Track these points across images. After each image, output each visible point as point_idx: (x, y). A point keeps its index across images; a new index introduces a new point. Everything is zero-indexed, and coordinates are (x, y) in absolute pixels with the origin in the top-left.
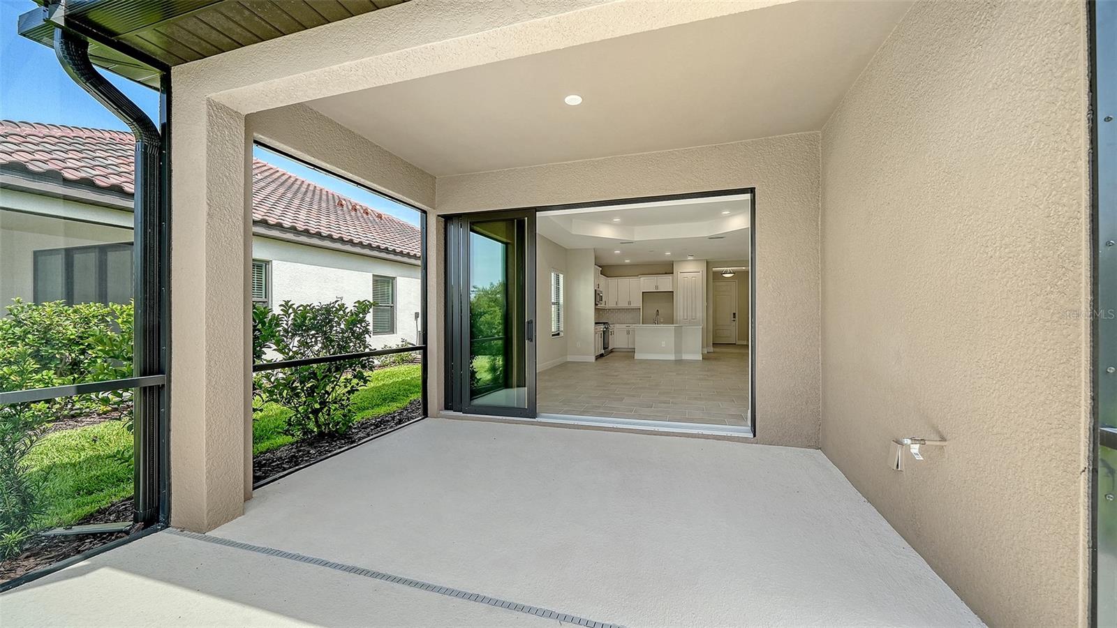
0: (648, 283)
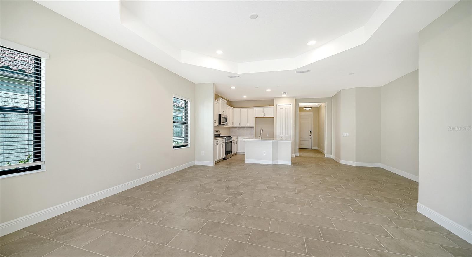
0: (258, 112)
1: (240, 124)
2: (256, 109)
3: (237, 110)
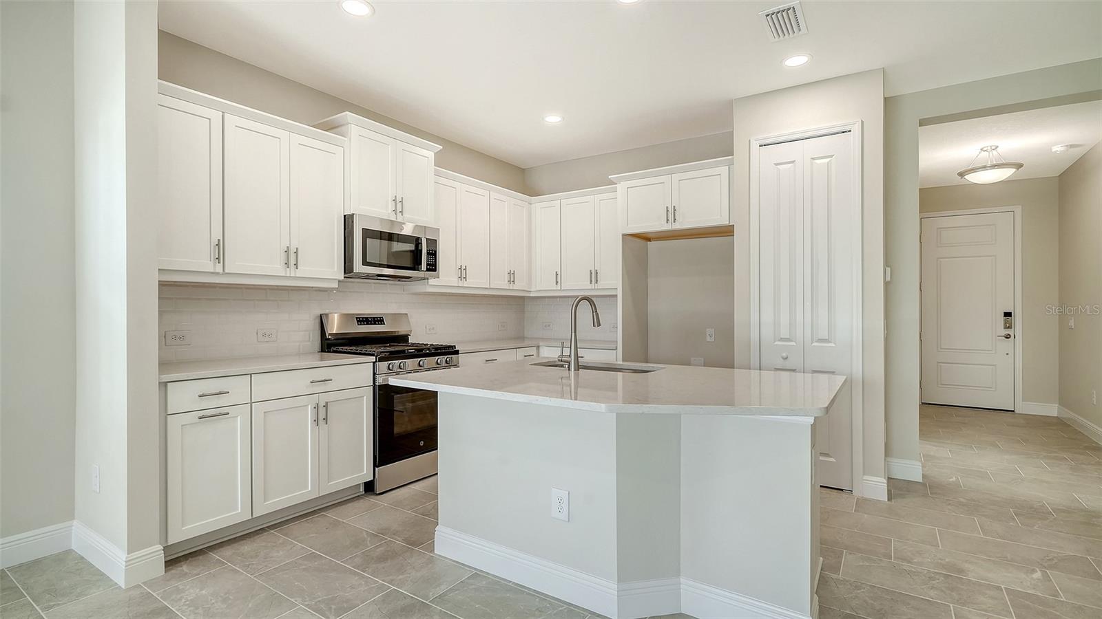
1: (559, 280)
2: (628, 188)
3: (544, 204)
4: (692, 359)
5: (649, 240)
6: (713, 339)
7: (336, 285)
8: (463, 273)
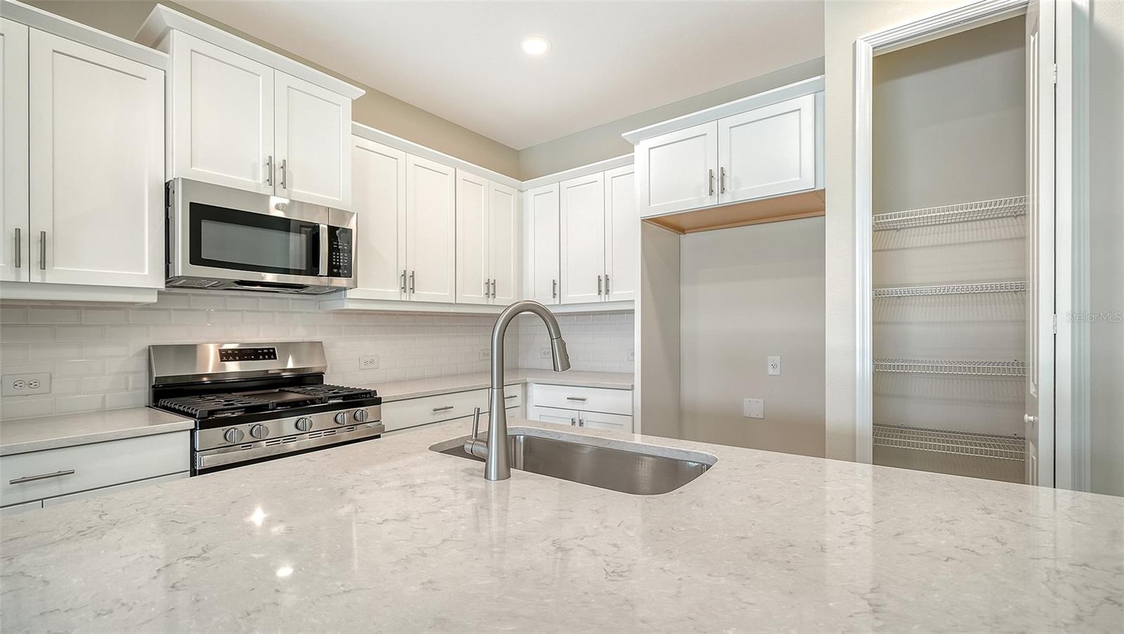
1: (557, 292)
2: (650, 149)
3: (539, 190)
4: (746, 400)
5: (682, 231)
6: (777, 372)
7: (153, 299)
8: (408, 281)
